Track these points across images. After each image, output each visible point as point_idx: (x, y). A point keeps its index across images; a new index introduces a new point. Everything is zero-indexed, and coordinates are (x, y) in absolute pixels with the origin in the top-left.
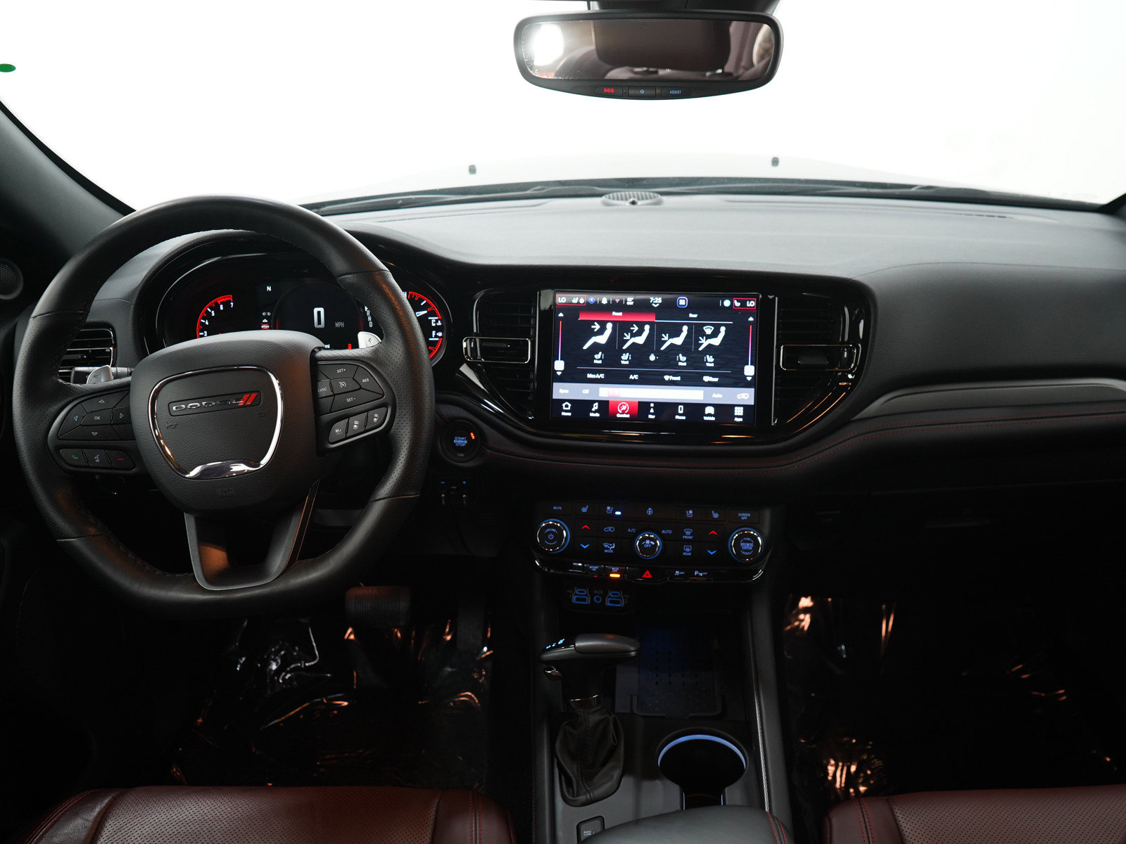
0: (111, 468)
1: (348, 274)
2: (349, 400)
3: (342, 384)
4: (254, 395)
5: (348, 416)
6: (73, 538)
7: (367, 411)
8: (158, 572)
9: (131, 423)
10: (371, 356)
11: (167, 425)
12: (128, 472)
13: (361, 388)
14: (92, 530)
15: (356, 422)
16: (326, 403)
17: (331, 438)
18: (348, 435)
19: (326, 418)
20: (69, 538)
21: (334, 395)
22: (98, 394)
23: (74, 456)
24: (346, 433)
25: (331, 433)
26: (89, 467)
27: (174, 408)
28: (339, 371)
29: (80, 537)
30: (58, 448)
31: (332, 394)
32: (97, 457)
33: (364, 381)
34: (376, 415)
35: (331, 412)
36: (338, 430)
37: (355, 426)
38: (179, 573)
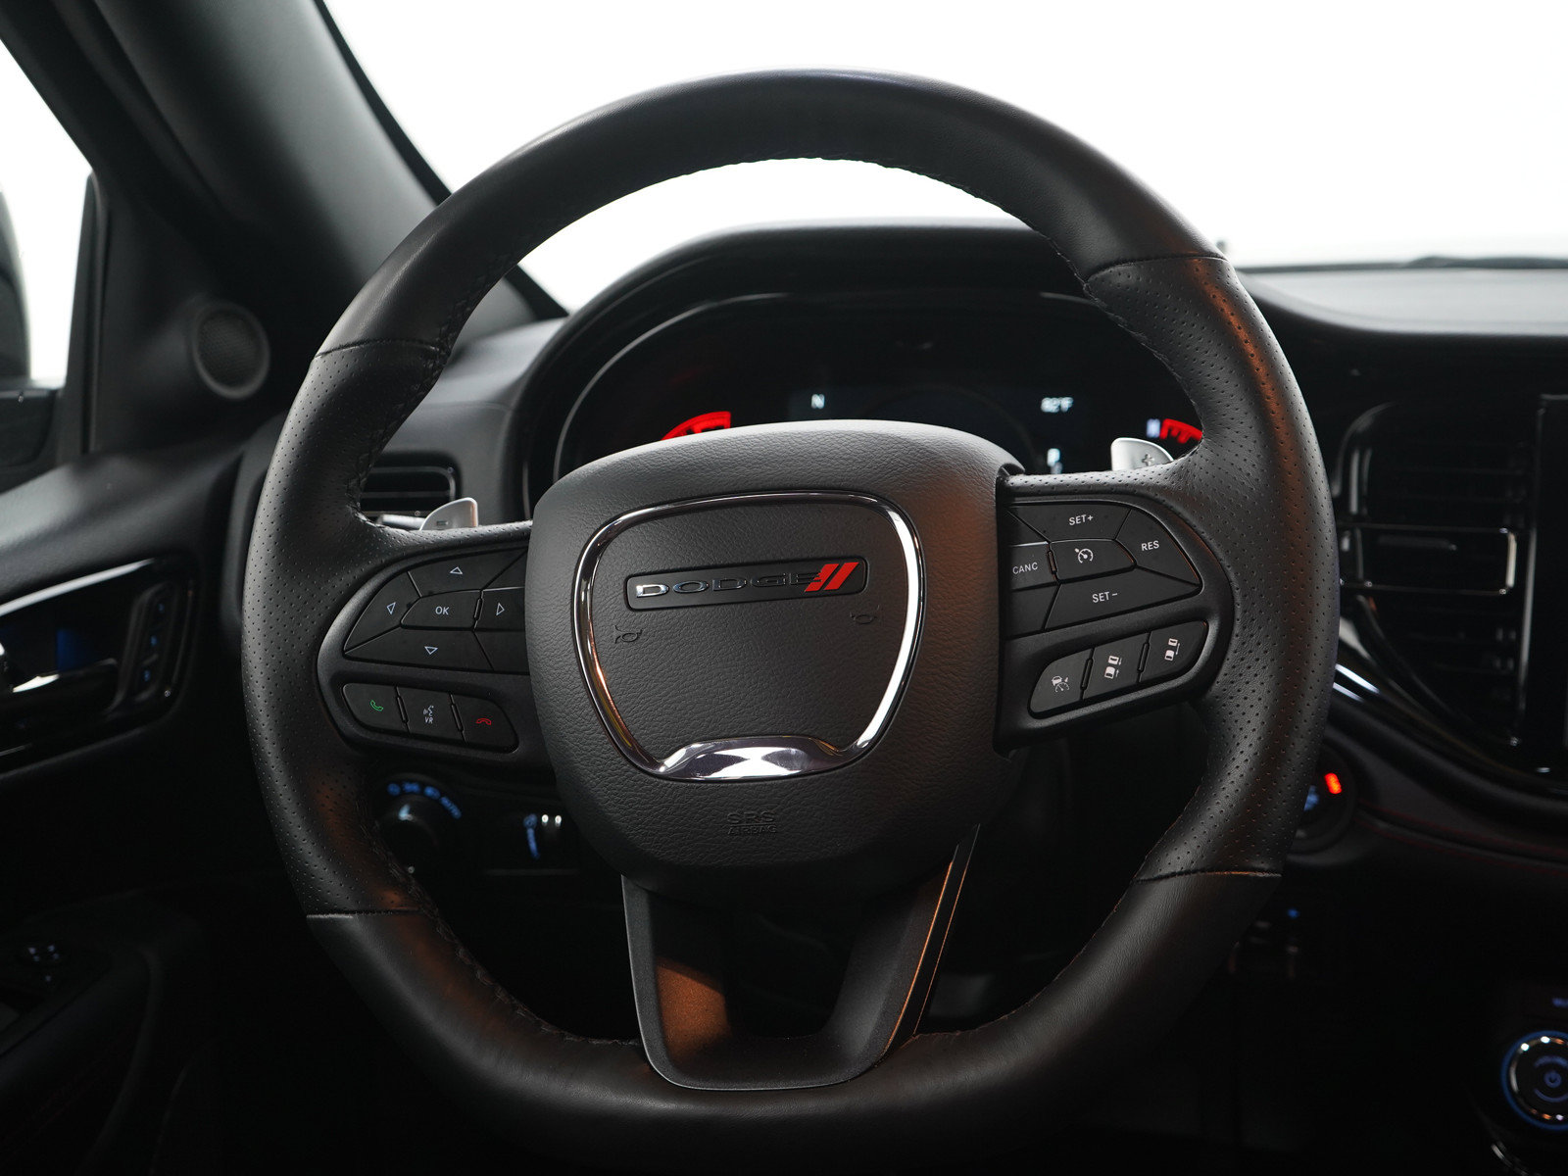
0: (461, 743)
1: (1117, 262)
2: (1098, 598)
3: (1083, 554)
4: (848, 567)
5: (1090, 643)
6: (347, 913)
7: (1147, 629)
8: (546, 1028)
9: (523, 630)
10: (1166, 483)
11: (615, 634)
12: (498, 757)
13: (1135, 566)
14: (393, 898)
15: (1114, 660)
16: (1030, 607)
17: (1038, 703)
18: (1087, 694)
19: (1028, 646)
20: (340, 912)
21: (1058, 583)
22: (451, 554)
23: (374, 705)
24: (1083, 689)
25: (1039, 687)
26: (406, 735)
27: (640, 589)
28: (1074, 521)
29: (367, 912)
30: (339, 679)
31: (1051, 579)
32: (428, 711)
33: (1144, 547)
34: (1173, 642)
35: (1043, 630)
36: (1058, 681)
37: (1110, 670)
38: (598, 1037)
